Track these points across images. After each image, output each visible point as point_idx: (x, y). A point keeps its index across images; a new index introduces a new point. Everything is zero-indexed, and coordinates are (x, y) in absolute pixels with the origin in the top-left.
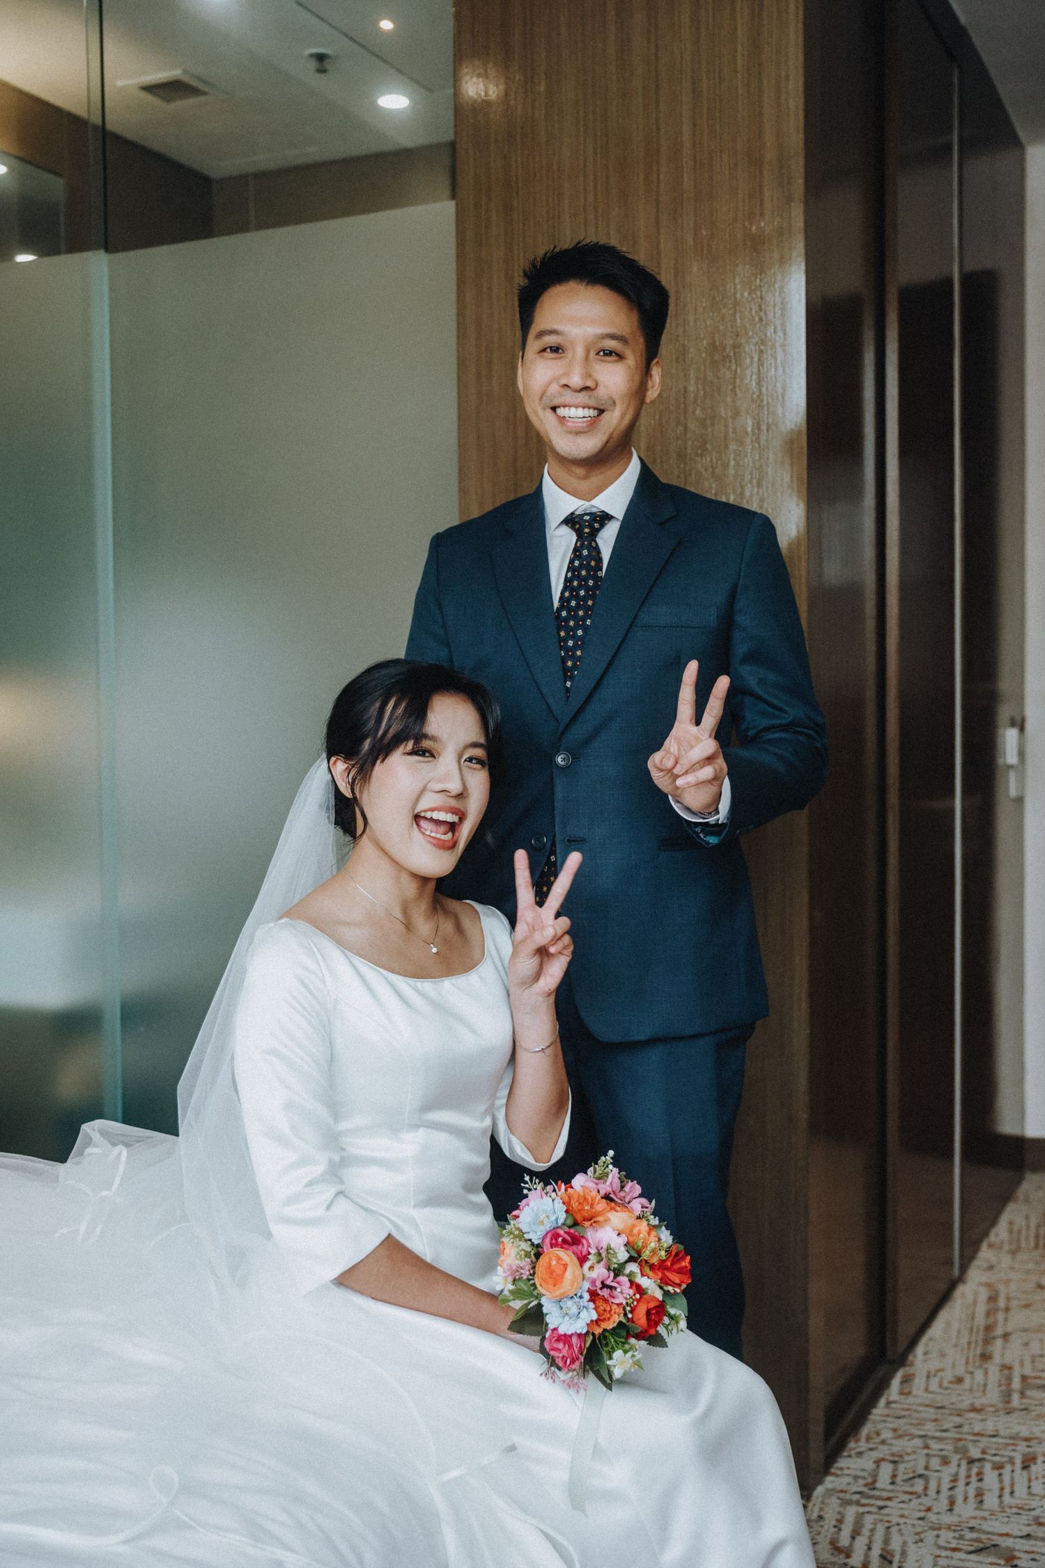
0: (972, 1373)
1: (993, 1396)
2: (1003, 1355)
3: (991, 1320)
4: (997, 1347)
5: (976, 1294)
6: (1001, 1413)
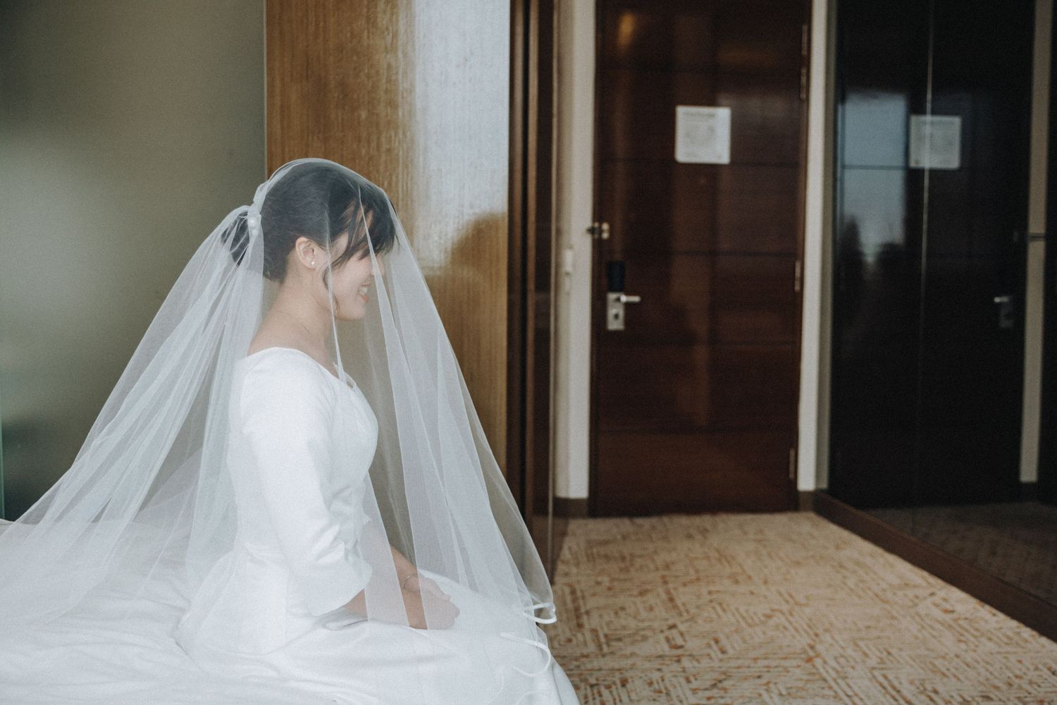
0: (575, 635)
1: (592, 648)
2: (590, 624)
3: (576, 603)
4: (585, 619)
5: (563, 591)
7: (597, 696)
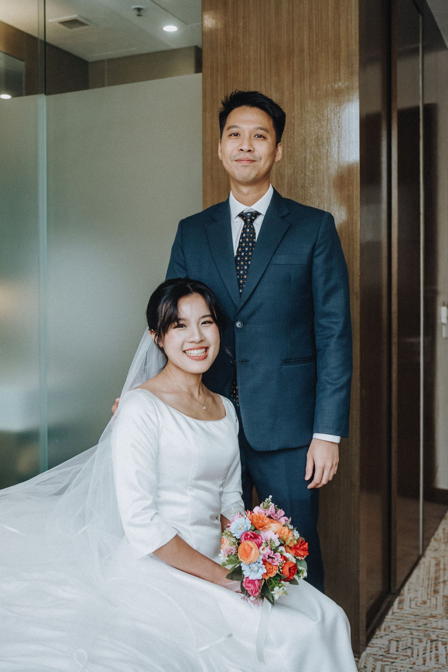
0: (430, 599)
1: (440, 610)
2: (443, 591)
3: (438, 574)
4: (441, 587)
5: (430, 562)
6: (445, 618)
7: (434, 649)
